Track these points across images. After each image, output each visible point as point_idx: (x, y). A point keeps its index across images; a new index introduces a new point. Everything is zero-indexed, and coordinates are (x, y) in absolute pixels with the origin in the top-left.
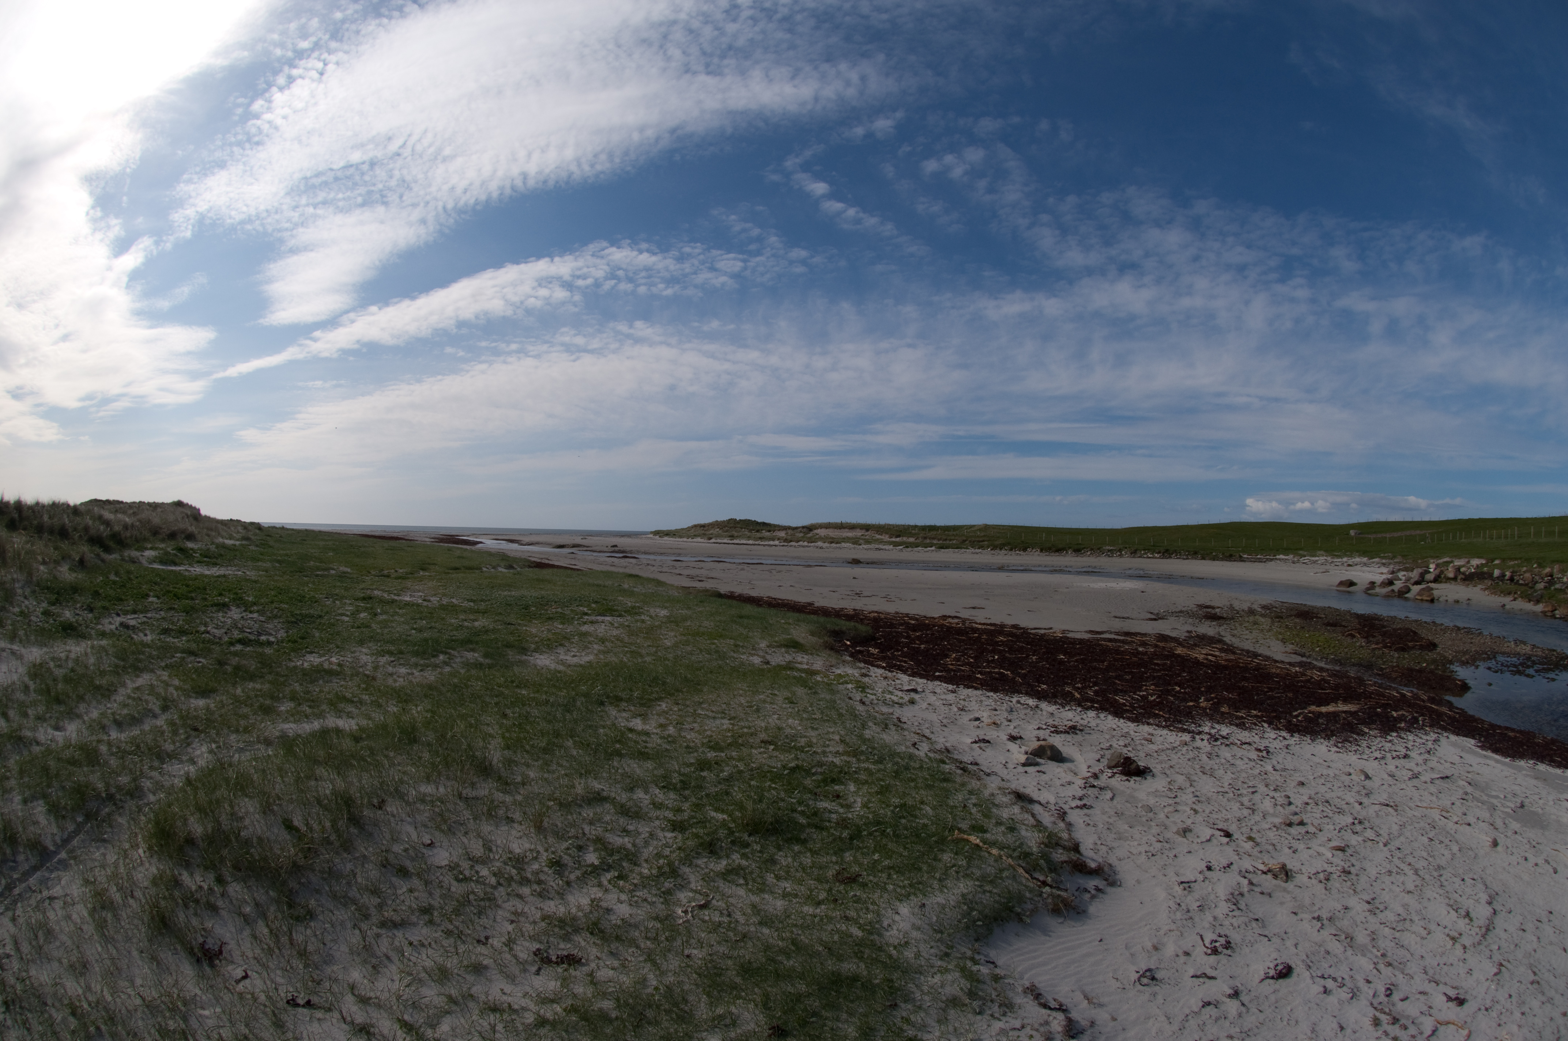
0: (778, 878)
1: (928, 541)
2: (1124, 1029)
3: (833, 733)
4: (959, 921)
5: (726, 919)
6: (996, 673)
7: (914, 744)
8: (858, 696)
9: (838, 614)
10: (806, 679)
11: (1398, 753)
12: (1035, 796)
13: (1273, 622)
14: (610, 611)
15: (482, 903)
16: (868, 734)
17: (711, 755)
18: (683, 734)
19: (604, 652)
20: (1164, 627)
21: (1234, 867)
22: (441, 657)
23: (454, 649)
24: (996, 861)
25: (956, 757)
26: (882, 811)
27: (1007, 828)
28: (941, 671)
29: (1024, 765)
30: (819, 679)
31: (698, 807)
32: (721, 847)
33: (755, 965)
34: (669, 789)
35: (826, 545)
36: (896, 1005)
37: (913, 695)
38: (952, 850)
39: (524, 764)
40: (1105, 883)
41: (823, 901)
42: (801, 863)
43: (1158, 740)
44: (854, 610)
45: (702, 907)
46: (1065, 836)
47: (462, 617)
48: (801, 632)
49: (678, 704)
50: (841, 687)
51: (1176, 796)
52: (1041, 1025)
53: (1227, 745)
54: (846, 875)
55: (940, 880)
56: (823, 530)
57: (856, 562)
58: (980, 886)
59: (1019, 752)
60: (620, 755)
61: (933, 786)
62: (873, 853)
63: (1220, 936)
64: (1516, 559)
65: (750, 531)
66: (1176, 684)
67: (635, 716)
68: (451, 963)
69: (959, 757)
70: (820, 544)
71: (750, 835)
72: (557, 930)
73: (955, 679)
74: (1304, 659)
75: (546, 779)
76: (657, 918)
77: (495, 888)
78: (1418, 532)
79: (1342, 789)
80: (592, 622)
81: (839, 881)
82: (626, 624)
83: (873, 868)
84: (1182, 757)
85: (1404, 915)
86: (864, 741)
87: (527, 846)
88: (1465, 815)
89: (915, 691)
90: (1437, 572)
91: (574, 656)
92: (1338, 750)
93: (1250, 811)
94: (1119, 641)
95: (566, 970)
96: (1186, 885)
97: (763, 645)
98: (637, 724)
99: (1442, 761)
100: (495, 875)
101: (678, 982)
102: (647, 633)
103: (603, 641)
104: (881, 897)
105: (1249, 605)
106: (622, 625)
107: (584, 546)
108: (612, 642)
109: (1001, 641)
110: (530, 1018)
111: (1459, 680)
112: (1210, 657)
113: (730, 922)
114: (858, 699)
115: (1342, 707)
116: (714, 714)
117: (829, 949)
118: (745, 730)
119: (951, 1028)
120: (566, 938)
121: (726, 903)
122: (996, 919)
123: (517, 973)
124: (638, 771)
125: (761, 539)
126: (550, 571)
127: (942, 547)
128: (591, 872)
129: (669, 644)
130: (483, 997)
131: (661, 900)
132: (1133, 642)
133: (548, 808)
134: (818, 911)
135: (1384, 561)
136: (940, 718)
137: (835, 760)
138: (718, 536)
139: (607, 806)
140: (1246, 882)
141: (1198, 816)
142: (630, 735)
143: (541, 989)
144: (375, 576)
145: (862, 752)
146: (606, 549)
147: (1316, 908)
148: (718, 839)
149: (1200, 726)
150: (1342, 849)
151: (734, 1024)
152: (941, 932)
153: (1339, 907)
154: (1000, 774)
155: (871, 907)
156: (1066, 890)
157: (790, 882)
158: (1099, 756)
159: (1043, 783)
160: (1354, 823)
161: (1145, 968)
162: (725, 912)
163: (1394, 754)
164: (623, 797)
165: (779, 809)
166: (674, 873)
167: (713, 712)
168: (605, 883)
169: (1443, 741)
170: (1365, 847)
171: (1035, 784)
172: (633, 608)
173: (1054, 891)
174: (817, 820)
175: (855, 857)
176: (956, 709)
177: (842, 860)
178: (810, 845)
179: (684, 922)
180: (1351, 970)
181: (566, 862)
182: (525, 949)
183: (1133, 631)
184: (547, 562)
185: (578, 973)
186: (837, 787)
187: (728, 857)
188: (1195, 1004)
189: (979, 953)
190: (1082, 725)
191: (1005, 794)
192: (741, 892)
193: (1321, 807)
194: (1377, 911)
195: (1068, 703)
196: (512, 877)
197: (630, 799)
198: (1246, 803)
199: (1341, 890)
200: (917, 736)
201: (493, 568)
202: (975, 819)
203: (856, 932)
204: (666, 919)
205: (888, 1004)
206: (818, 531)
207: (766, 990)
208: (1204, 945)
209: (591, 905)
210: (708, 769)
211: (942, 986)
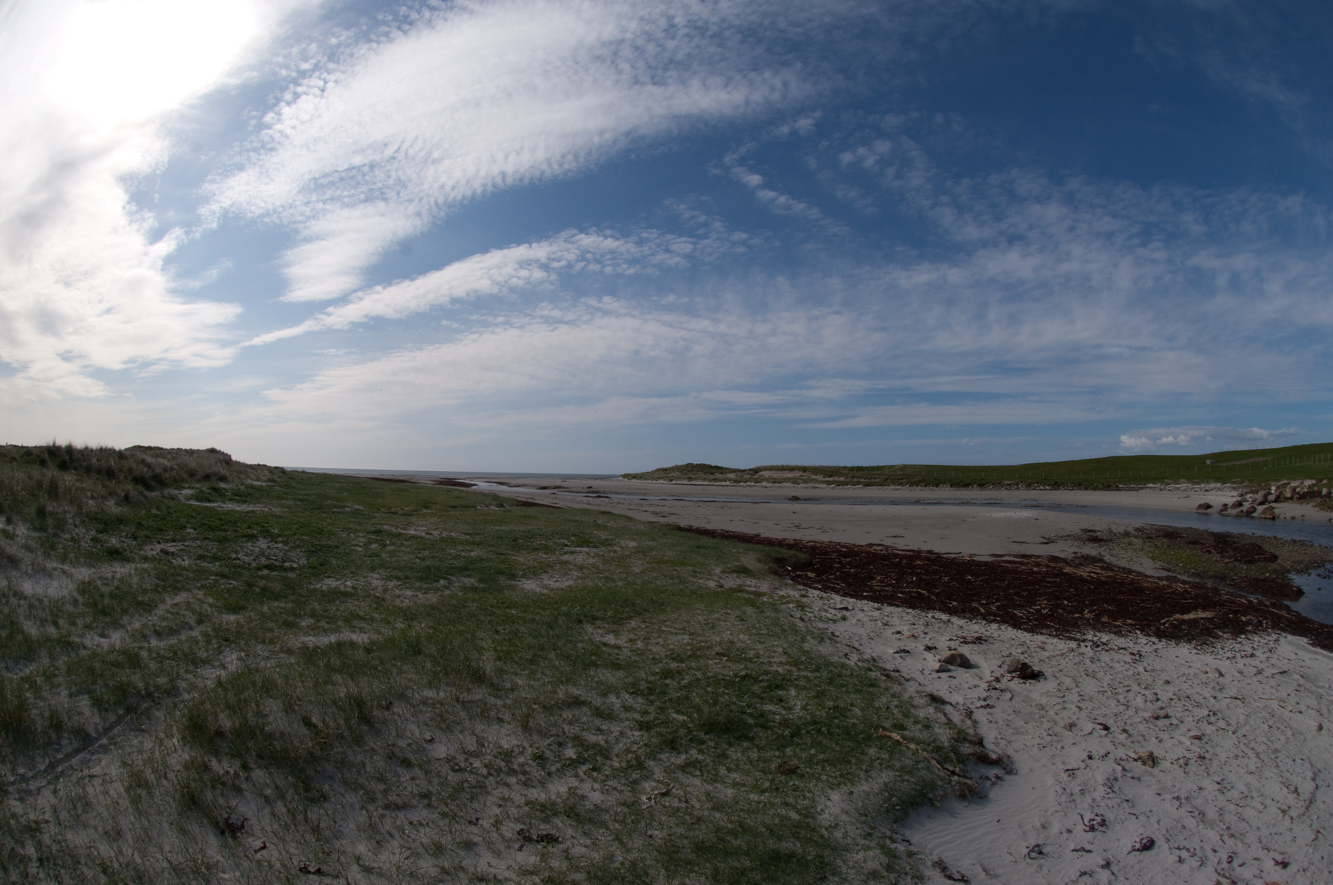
0: (729, 770)
1: (856, 480)
3: (777, 646)
4: (881, 806)
5: (683, 805)
6: (914, 592)
7: (846, 655)
8: (798, 614)
9: (780, 543)
10: (754, 600)
11: (1246, 653)
12: (947, 697)
13: (1144, 542)
14: (586, 543)
15: (475, 790)
16: (806, 646)
17: (674, 665)
18: (650, 647)
19: (582, 578)
20: (1054, 550)
21: (1110, 756)
22: (442, 582)
23: (453, 575)
24: (913, 754)
25: (880, 665)
26: (818, 713)
27: (923, 726)
28: (868, 592)
29: (938, 671)
30: (765, 599)
31: (662, 709)
32: (681, 744)
33: (707, 844)
34: (637, 694)
35: (770, 484)
36: (825, 877)
37: (845, 612)
38: (876, 745)
39: (513, 673)
40: (1003, 771)
41: (767, 789)
42: (749, 757)
43: (1050, 647)
44: (795, 540)
45: (663, 795)
46: (971, 732)
47: (460, 548)
48: (749, 560)
49: (645, 622)
50: (784, 606)
51: (1064, 696)
53: (1107, 651)
54: (787, 767)
55: (866, 771)
56: (767, 472)
57: (795, 499)
58: (900, 776)
59: (934, 661)
60: (597, 666)
61: (861, 691)
62: (810, 748)
63: (1097, 816)
65: (705, 473)
66: (1065, 599)
67: (609, 632)
68: (446, 840)
69: (884, 665)
70: (764, 484)
71: (706, 734)
72: (538, 813)
73: (880, 598)
74: (1170, 574)
75: (532, 686)
76: (624, 804)
77: (486, 777)
78: (1262, 459)
79: (1200, 686)
80: (571, 553)
81: (781, 772)
82: (601, 553)
83: (810, 761)
84: (1069, 662)
85: (1246, 793)
86: (805, 652)
87: (515, 742)
88: (1298, 704)
89: (846, 609)
90: (1277, 493)
91: (556, 581)
92: (1197, 652)
93: (1125, 707)
94: (1017, 562)
95: (544, 847)
96: (1071, 772)
97: (718, 571)
98: (610, 639)
99: (1281, 658)
100: (486, 766)
101: (641, 858)
102: (618, 562)
103: (581, 568)
104: (816, 786)
105: (1124, 528)
106: (597, 555)
107: (564, 488)
108: (589, 569)
109: (919, 565)
111: (1296, 587)
112: (1092, 575)
113: (687, 808)
114: (799, 616)
115: (1201, 614)
116: (676, 631)
117: (771, 830)
118: (703, 644)
120: (546, 820)
121: (684, 792)
122: (912, 804)
123: (502, 849)
124: (611, 679)
125: (714, 480)
126: (535, 509)
127: (867, 485)
128: (569, 765)
129: (637, 571)
130: (472, 869)
131: (629, 789)
132: (1029, 563)
133: (534, 710)
134: (762, 798)
135: (1234, 486)
136: (868, 632)
137: (778, 669)
138: (678, 478)
139: (584, 709)
140: (1120, 768)
141: (1082, 712)
142: (604, 649)
143: (523, 863)
144: (384, 513)
145: (802, 663)
146: (583, 490)
147: (1176, 789)
148: (678, 737)
149: (1084, 634)
150: (1199, 738)
152: (866, 815)
153: (1195, 788)
154: (918, 679)
155: (807, 794)
156: (971, 779)
157: (739, 773)
158: (1000, 663)
159: (953, 687)
160: (1209, 715)
161: (1034, 844)
162: (683, 799)
163: (1243, 653)
164: (598, 701)
165: (731, 711)
166: (640, 766)
167: (675, 628)
168: (582, 774)
169: (1282, 640)
170: (1218, 736)
171: (947, 687)
172: (607, 540)
173: (961, 779)
174: (763, 720)
175: (794, 752)
176: (881, 624)
177: (784, 754)
178: (757, 742)
179: (648, 807)
180: (1202, 841)
181: (548, 756)
182: (510, 829)
183: (1028, 553)
184: (532, 501)
185: (555, 850)
186: (780, 693)
187: (687, 752)
188: (1073, 873)
189: (896, 833)
190: (986, 636)
191: (921, 697)
192: (697, 782)
193: (1183, 702)
194: (1225, 790)
195: (975, 617)
196: (501, 769)
197: (604, 703)
198: (1122, 700)
199: (1197, 773)
200: (848, 648)
201: (487, 506)
202: (896, 719)
203: (794, 816)
204: (633, 805)
205: (818, 876)
206: (763, 473)
207: (716, 865)
208: (1084, 823)
209: (569, 793)
210: (671, 678)
211: (865, 861)
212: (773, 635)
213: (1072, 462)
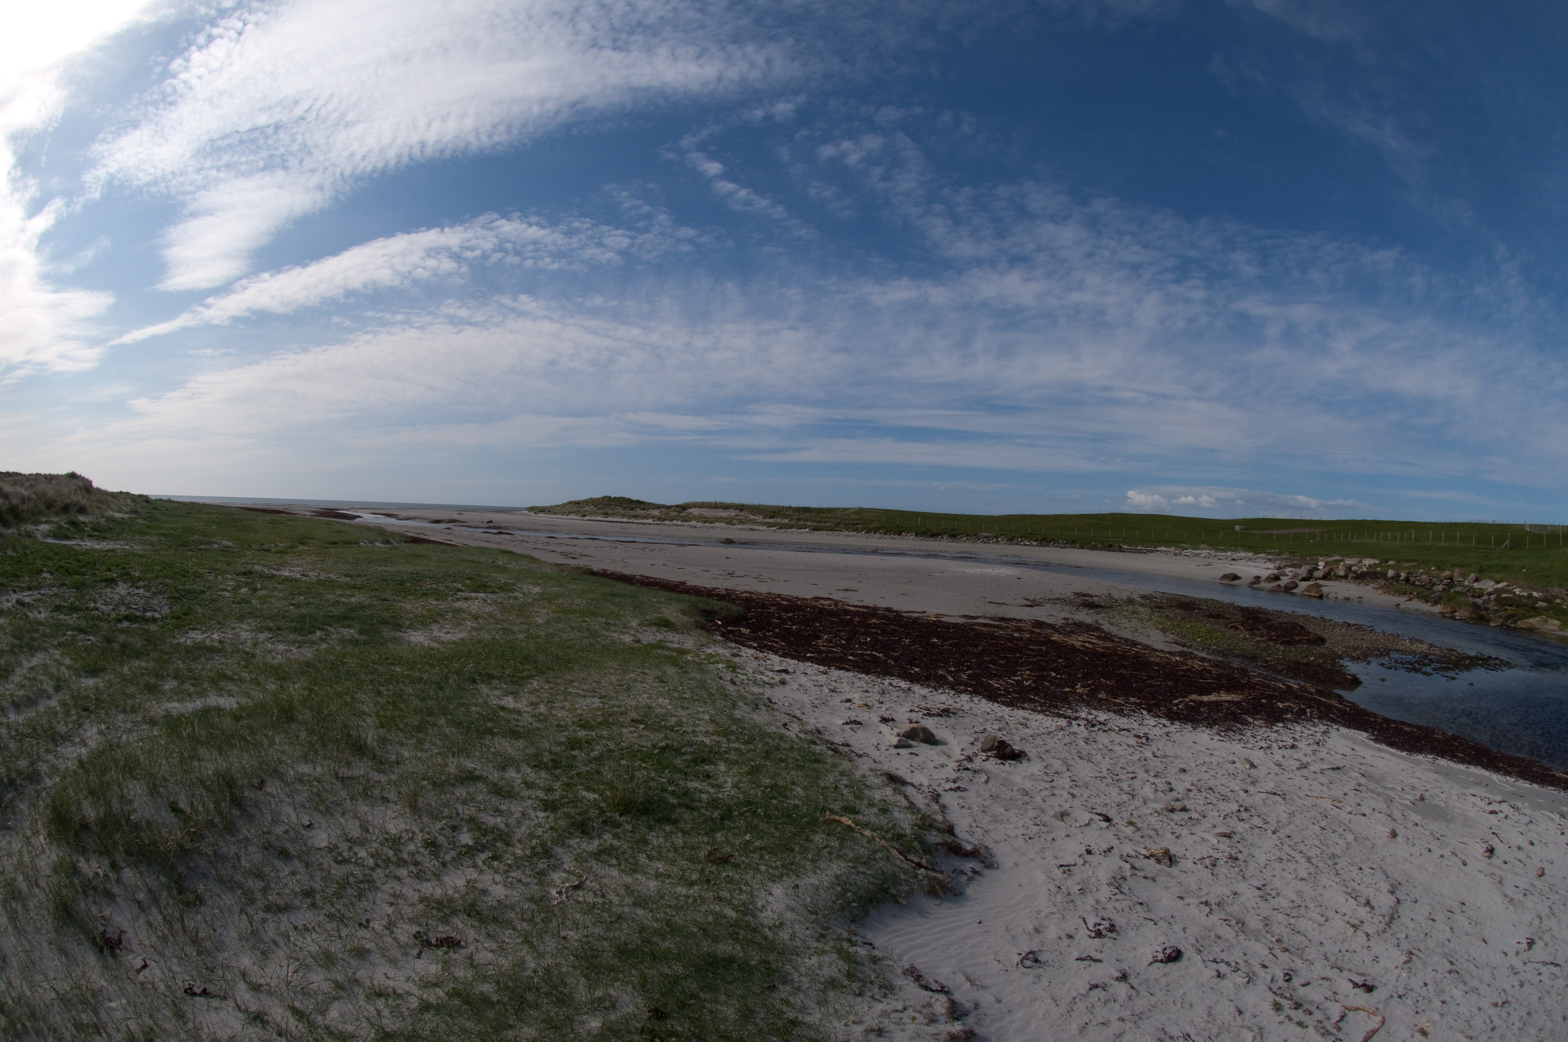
0: (650, 858)
1: (802, 523)
2: (1010, 1011)
3: (703, 712)
4: (834, 902)
5: (600, 900)
6: (868, 655)
7: (785, 725)
8: (728, 676)
9: (710, 593)
10: (677, 658)
11: (1285, 744)
12: (908, 777)
13: (1153, 612)
14: (483, 587)
15: (362, 886)
16: (738, 714)
17: (582, 734)
18: (554, 712)
19: (477, 629)
20: (1040, 614)
21: (1115, 851)
22: (318, 633)
23: (331, 625)
24: (869, 842)
25: (827, 738)
26: (752, 792)
27: (879, 810)
28: (813, 653)
29: (896, 747)
30: (689, 658)
31: (569, 786)
32: (593, 827)
33: (630, 946)
34: (540, 768)
35: (700, 524)
36: (774, 986)
37: (784, 675)
38: (824, 831)
39: (398, 742)
40: (981, 865)
41: (696, 881)
42: (673, 844)
43: (1034, 724)
44: (726, 590)
45: (576, 888)
46: (939, 818)
47: (339, 592)
48: (672, 611)
49: (549, 682)
50: (711, 667)
51: (1053, 780)
52: (924, 1007)
53: (1104, 731)
54: (718, 855)
55: (813, 861)
56: (697, 509)
57: (729, 542)
58: (854, 867)
59: (891, 734)
60: (493, 734)
61: (804, 767)
62: (745, 834)
63: (1103, 919)
64: (1412, 561)
65: (625, 509)
66: (1052, 670)
67: (507, 694)
68: (336, 947)
69: (831, 738)
70: (693, 523)
71: (621, 815)
72: (435, 912)
73: (827, 660)
74: (1185, 649)
75: (419, 759)
76: (532, 899)
77: (373, 869)
78: (1308, 530)
79: (1226, 777)
80: (466, 599)
81: (711, 861)
82: (499, 600)
83: (745, 848)
84: (1058, 742)
85: (1298, 901)
86: (735, 721)
87: (403, 826)
88: (1359, 805)
89: (786, 671)
90: (1327, 569)
91: (448, 633)
92: (1221, 738)
93: (1130, 797)
94: (994, 626)
95: (446, 953)
96: (1066, 868)
97: (634, 623)
98: (509, 702)
99: (1333, 753)
100: (372, 856)
101: (556, 965)
102: (519, 610)
103: (476, 617)
104: (754, 877)
105: (1128, 594)
106: (495, 602)
107: (460, 522)
108: (485, 619)
109: (874, 623)
110: (414, 1003)
111: (1350, 675)
112: (1087, 645)
113: (604, 903)
114: (729, 678)
115: (1224, 697)
116: (584, 693)
117: (704, 930)
118: (616, 709)
119: (831, 1010)
120: (445, 920)
121: (600, 884)
122: (871, 901)
123: (399, 956)
124: (510, 750)
125: (635, 517)
126: (425, 546)
127: (816, 529)
128: (466, 853)
129: (541, 621)
130: (368, 983)
131: (536, 881)
132: (1009, 627)
133: (422, 787)
134: (691, 891)
135: (1270, 557)
136: (812, 699)
137: (705, 740)
138: (592, 514)
139: (481, 785)
140: (1128, 866)
141: (1075, 800)
142: (502, 714)
143: (423, 973)
144: (256, 550)
145: (732, 732)
146: (481, 525)
147: (1203, 893)
148: (589, 819)
149: (1076, 711)
150: (1228, 836)
151: (614, 1007)
152: (816, 913)
153: (1228, 893)
154: (872, 755)
155: (744, 888)
156: (942, 872)
157: (663, 862)
158: (972, 740)
159: (916, 766)
160: (1239, 811)
161: (1027, 951)
162: (599, 893)
163: (1281, 744)
164: (495, 776)
165: (650, 788)
166: (547, 853)
167: (583, 690)
168: (480, 864)
169: (1333, 733)
170: (1252, 834)
171: (908, 766)
172: (506, 584)
173: (930, 873)
174: (688, 800)
175: (726, 837)
176: (827, 691)
177: (714, 840)
178: (682, 825)
179: (558, 903)
180: (1245, 954)
181: (441, 842)
182: (405, 932)
183: (1008, 616)
184: (423, 537)
185: (457, 956)
186: (707, 767)
187: (600, 837)
188: (1082, 986)
189: (855, 935)
190: (955, 708)
191: (876, 776)
192: (614, 872)
193: (1204, 795)
194: (1269, 897)
195: (941, 686)
196: (389, 859)
197: (502, 778)
198: (1126, 789)
199: (1229, 876)
200: (787, 717)
201: (371, 542)
202: (847, 800)
203: (730, 913)
204: (541, 900)
205: (766, 985)
206: (692, 510)
207: (643, 971)
208: (1088, 928)
209: (467, 886)
210: (578, 748)
211: (820, 968)
212: (698, 700)
213: (1066, 516)
